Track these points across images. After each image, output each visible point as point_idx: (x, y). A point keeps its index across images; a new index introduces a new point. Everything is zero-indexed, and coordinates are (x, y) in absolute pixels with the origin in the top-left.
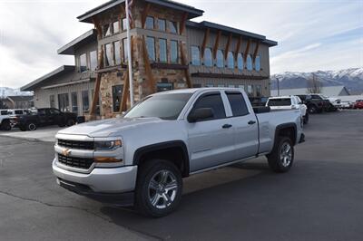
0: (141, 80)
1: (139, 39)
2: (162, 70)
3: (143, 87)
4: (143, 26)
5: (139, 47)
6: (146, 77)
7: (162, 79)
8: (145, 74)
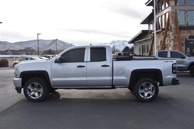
0: (173, 38)
1: (172, 13)
2: (190, 31)
3: (175, 41)
4: (176, 5)
5: (172, 17)
6: (176, 35)
7: (189, 36)
8: (176, 33)
